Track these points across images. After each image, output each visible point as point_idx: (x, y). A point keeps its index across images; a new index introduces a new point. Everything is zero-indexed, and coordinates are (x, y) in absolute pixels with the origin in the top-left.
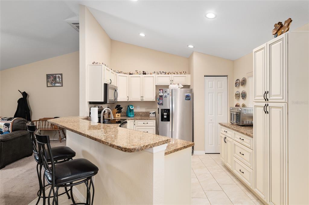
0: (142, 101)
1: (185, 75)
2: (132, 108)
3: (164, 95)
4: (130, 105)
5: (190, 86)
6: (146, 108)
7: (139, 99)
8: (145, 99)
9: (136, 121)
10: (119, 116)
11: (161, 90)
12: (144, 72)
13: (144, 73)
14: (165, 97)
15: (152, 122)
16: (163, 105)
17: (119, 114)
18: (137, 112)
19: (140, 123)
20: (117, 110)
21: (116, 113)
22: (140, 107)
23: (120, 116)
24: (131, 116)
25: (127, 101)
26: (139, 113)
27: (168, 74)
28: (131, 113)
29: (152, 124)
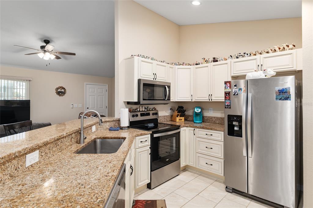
0: (210, 100)
1: (291, 51)
2: (198, 111)
3: (232, 90)
4: (196, 107)
5: (302, 71)
6: (222, 112)
7: (206, 99)
8: (214, 99)
9: (197, 129)
10: (181, 121)
11: (228, 84)
12: (214, 58)
13: (215, 60)
14: (234, 94)
15: (219, 134)
16: (230, 108)
17: (183, 118)
18: (209, 117)
19: (201, 133)
20: (178, 113)
21: (177, 117)
22: (213, 110)
23: (183, 120)
24: (198, 122)
25: (191, 101)
26: (212, 118)
27: (255, 55)
28: (198, 118)
29: (218, 137)
